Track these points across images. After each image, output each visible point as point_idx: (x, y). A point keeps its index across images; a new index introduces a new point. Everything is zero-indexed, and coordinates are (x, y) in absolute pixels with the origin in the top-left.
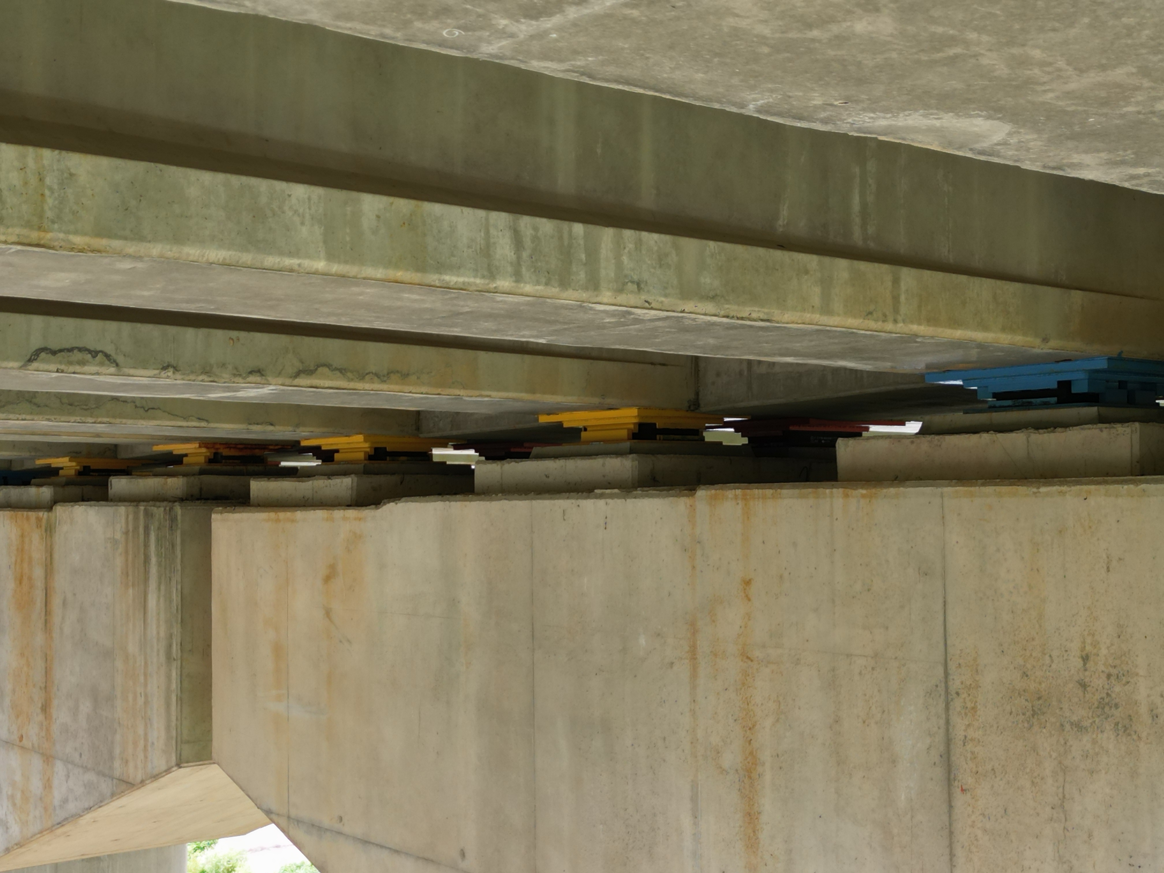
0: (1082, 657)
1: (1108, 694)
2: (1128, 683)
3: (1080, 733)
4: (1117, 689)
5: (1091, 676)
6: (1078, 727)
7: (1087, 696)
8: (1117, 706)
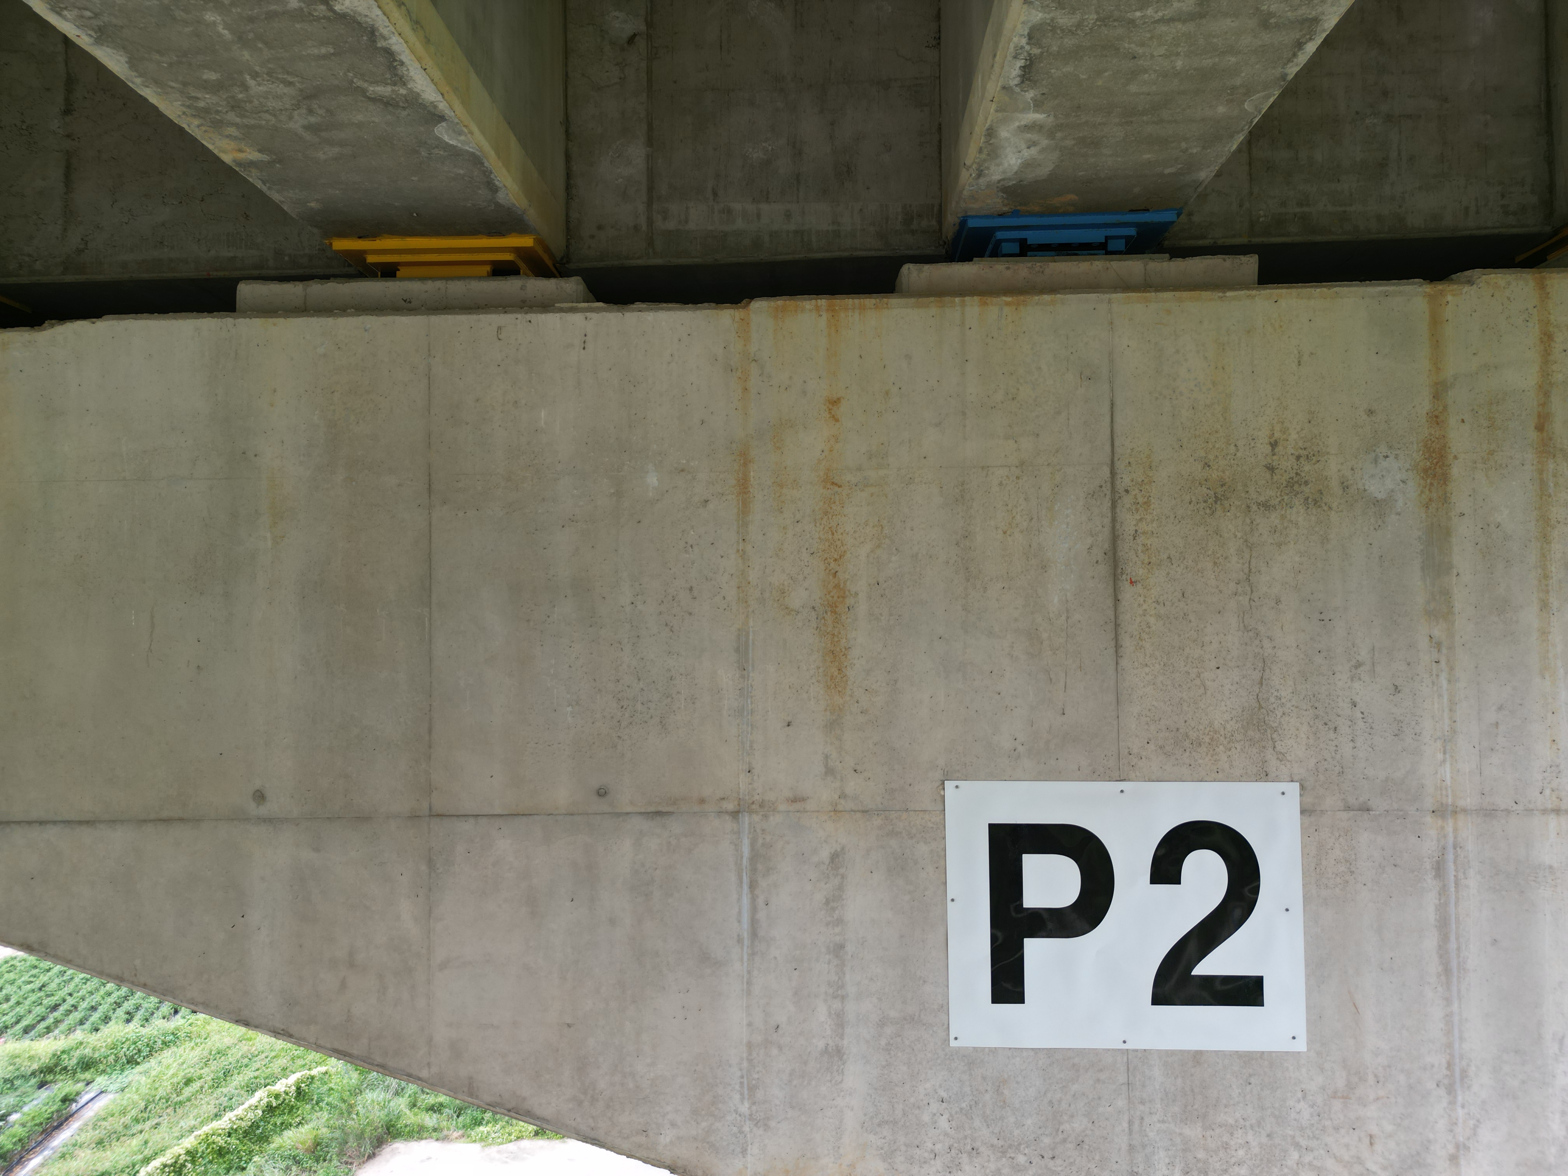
0: (1270, 443)
1: (1297, 474)
2: (1318, 461)
3: (1267, 511)
4: (1307, 468)
5: (1279, 460)
6: (1266, 506)
7: (1275, 477)
8: (1306, 483)
